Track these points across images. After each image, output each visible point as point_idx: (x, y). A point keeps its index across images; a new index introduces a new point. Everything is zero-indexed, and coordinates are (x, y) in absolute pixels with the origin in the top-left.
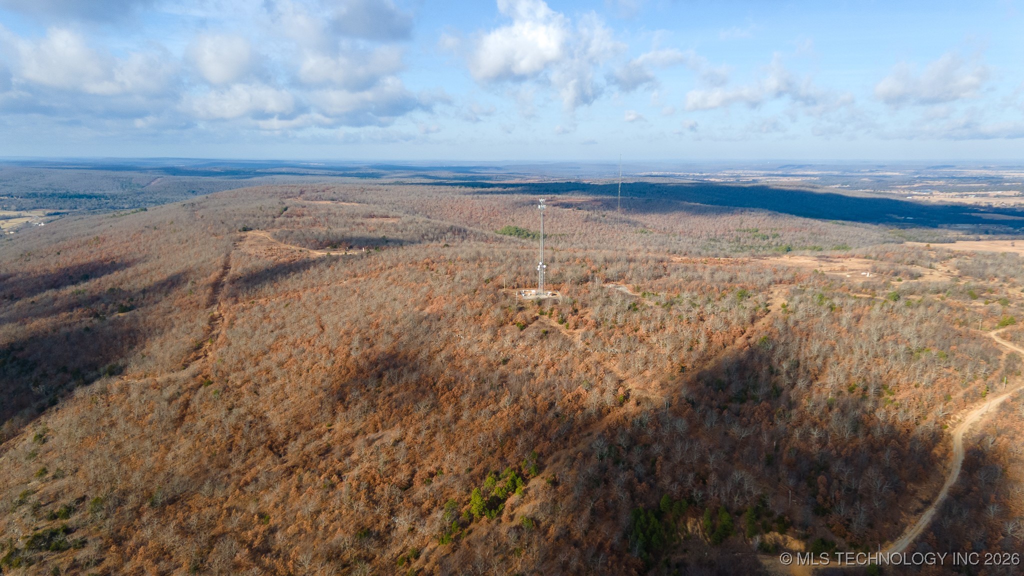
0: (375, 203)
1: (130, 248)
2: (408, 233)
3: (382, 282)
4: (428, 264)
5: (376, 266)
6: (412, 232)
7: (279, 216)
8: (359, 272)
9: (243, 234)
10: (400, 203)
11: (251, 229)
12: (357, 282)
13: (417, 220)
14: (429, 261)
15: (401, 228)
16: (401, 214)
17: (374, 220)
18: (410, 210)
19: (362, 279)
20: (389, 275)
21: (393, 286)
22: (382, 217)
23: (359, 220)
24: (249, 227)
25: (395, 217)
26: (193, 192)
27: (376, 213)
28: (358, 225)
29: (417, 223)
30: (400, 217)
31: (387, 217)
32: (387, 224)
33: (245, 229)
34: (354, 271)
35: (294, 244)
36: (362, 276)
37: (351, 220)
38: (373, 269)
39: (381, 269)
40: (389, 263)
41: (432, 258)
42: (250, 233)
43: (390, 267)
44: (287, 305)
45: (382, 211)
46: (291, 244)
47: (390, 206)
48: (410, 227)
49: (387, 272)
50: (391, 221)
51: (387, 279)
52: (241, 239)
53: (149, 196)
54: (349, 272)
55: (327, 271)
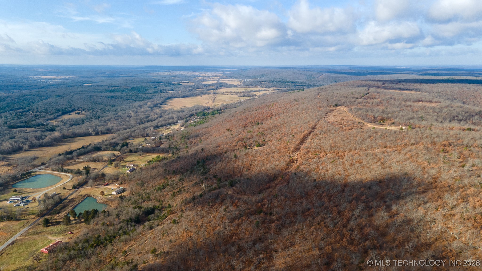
0: (426, 92)
1: (280, 111)
2: (442, 114)
3: (402, 157)
4: (445, 146)
5: (403, 142)
6: (445, 114)
7: (361, 98)
8: (388, 144)
9: (333, 108)
10: (444, 92)
11: (340, 106)
12: (384, 152)
13: (452, 105)
14: (447, 143)
15: (437, 110)
16: (441, 100)
17: (420, 104)
18: (451, 97)
19: (389, 150)
20: (410, 151)
21: (408, 162)
22: (427, 101)
23: (409, 103)
24: (339, 104)
25: (437, 102)
26: (336, 81)
27: (423, 99)
28: (407, 106)
29: (452, 107)
30: (440, 103)
31: (431, 102)
32: (428, 107)
33: (336, 106)
34: (385, 143)
35: (358, 118)
36: (390, 147)
37: (404, 103)
38: (399, 143)
39: (406, 144)
40: (413, 141)
41: (451, 141)
42: (339, 107)
43: (413, 144)
44: (333, 161)
45: (429, 98)
46: (357, 117)
47: (436, 94)
48: (445, 110)
49: (409, 149)
50: (433, 105)
51: (406, 154)
52: (331, 112)
53: (316, 83)
54: (382, 144)
55: (368, 141)
